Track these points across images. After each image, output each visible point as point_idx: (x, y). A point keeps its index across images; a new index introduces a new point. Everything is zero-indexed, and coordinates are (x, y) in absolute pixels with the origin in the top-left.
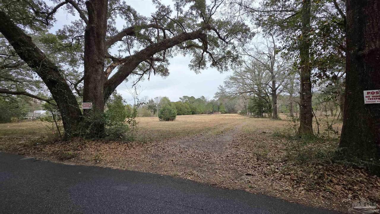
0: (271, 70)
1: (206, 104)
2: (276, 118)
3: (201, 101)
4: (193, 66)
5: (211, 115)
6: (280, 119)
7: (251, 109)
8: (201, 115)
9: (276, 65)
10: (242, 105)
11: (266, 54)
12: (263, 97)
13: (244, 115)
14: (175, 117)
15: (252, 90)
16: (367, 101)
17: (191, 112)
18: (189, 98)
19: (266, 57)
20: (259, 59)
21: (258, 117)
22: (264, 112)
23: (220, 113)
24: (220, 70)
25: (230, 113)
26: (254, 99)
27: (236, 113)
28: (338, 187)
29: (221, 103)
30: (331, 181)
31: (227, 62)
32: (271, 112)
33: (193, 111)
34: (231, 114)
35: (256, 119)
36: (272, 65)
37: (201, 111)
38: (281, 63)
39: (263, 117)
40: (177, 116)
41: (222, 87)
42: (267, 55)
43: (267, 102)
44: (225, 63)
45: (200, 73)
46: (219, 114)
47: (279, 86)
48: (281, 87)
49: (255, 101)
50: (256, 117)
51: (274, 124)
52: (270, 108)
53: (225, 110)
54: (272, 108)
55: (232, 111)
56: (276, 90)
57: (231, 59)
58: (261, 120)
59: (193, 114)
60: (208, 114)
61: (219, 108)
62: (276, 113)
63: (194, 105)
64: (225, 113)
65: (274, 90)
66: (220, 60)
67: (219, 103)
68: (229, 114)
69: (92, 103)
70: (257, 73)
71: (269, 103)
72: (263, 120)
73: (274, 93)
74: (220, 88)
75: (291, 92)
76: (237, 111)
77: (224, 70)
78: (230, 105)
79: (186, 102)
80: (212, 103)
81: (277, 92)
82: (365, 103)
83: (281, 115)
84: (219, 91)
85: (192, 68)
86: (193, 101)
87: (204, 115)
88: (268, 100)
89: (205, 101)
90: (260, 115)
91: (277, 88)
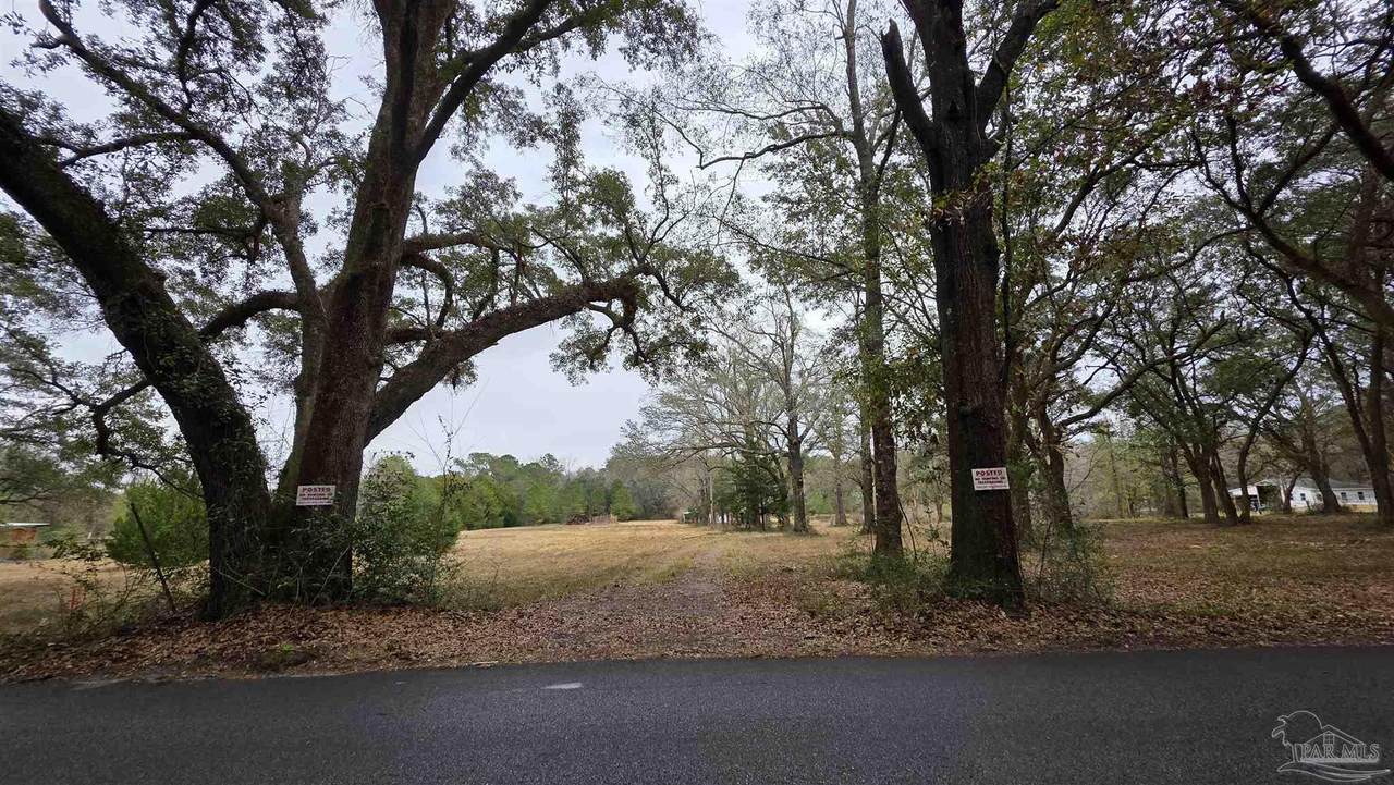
0: (785, 383)
1: (560, 485)
2: (802, 529)
3: (543, 472)
4: (563, 359)
5: (581, 527)
6: (816, 534)
7: (725, 503)
8: (541, 527)
9: (796, 367)
10: (694, 489)
11: (769, 335)
12: (764, 464)
13: (697, 525)
14: (453, 535)
15: (730, 443)
16: (977, 487)
17: (500, 515)
18: (493, 461)
19: (768, 342)
20: (747, 346)
21: (749, 530)
22: (765, 511)
23: (612, 516)
24: (651, 377)
25: (648, 519)
26: (736, 470)
27: (671, 517)
28: (953, 628)
29: (620, 482)
30: (943, 621)
31: (671, 357)
32: (785, 509)
33: (509, 514)
34: (655, 522)
35: (746, 535)
36: (787, 370)
37: (541, 513)
38: (809, 364)
39: (764, 528)
40: (463, 533)
41: (634, 427)
42: (773, 337)
43: (775, 478)
44: (667, 358)
45: (584, 383)
46: (610, 521)
47: (807, 431)
48: (811, 432)
49: (739, 475)
50: (742, 530)
51: (803, 547)
52: (785, 497)
53: (634, 507)
54: (789, 499)
55: (655, 509)
56: (800, 442)
57: (685, 351)
58: (761, 538)
59: (507, 524)
60: (569, 523)
61: (609, 502)
62: (801, 515)
63: (514, 490)
64: (631, 520)
65: (795, 443)
66: (654, 348)
67: (608, 482)
68: (644, 523)
69: (333, 487)
70: (742, 386)
71: (781, 483)
72: (766, 538)
73: (793, 451)
74: (629, 430)
75: (837, 449)
76: (676, 509)
77: (661, 379)
78: (648, 489)
79: (480, 478)
80: (585, 480)
81: (804, 447)
82: (976, 489)
83: (815, 523)
84: (625, 441)
85: (558, 366)
86: (512, 472)
87: (554, 530)
88: (778, 474)
89: (558, 474)
90: (755, 521)
91: (802, 437)
